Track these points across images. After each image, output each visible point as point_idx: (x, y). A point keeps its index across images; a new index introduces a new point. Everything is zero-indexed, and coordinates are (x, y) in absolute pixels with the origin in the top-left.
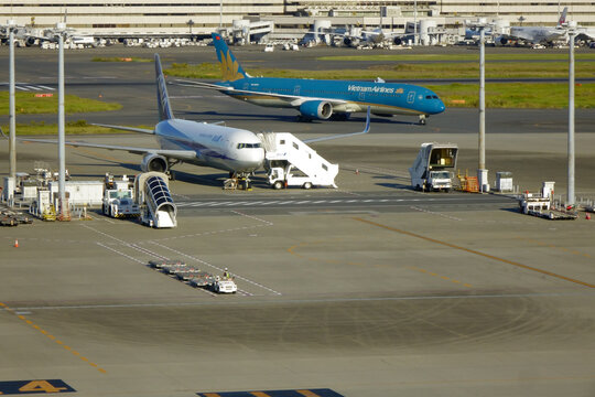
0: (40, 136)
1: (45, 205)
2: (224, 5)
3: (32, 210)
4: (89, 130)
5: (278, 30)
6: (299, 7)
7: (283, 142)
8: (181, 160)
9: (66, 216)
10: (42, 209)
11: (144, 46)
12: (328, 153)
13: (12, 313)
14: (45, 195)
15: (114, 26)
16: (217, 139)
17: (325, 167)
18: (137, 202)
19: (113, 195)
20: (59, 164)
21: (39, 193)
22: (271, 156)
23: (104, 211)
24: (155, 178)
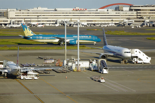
0: (73, 49)
1: (74, 68)
2: (121, 16)
3: (70, 69)
4: (86, 48)
5: (135, 22)
6: (141, 16)
7: (136, 51)
8: (109, 56)
9: (79, 70)
10: (73, 68)
11: (100, 26)
12: (148, 54)
13: (65, 95)
14: (74, 65)
15: (92, 21)
16: (119, 50)
17: (147, 58)
18: (98, 67)
19: (92, 65)
20: (78, 57)
21: (72, 64)
22: (133, 55)
23: (89, 69)
24: (103, 61)
